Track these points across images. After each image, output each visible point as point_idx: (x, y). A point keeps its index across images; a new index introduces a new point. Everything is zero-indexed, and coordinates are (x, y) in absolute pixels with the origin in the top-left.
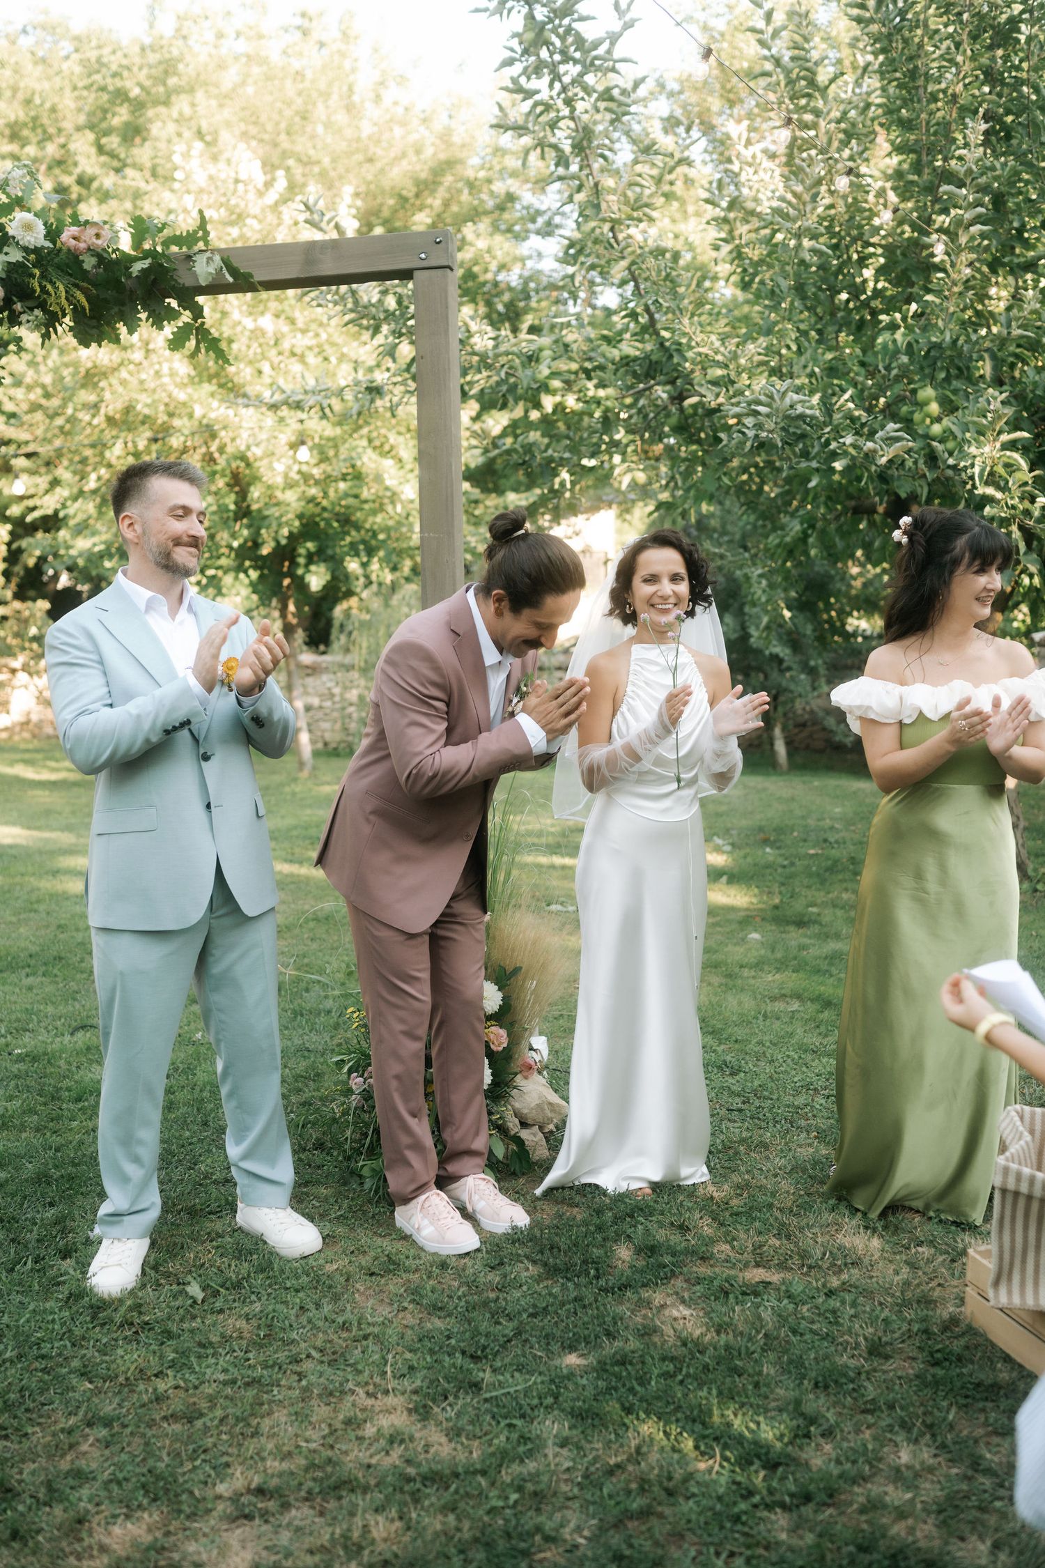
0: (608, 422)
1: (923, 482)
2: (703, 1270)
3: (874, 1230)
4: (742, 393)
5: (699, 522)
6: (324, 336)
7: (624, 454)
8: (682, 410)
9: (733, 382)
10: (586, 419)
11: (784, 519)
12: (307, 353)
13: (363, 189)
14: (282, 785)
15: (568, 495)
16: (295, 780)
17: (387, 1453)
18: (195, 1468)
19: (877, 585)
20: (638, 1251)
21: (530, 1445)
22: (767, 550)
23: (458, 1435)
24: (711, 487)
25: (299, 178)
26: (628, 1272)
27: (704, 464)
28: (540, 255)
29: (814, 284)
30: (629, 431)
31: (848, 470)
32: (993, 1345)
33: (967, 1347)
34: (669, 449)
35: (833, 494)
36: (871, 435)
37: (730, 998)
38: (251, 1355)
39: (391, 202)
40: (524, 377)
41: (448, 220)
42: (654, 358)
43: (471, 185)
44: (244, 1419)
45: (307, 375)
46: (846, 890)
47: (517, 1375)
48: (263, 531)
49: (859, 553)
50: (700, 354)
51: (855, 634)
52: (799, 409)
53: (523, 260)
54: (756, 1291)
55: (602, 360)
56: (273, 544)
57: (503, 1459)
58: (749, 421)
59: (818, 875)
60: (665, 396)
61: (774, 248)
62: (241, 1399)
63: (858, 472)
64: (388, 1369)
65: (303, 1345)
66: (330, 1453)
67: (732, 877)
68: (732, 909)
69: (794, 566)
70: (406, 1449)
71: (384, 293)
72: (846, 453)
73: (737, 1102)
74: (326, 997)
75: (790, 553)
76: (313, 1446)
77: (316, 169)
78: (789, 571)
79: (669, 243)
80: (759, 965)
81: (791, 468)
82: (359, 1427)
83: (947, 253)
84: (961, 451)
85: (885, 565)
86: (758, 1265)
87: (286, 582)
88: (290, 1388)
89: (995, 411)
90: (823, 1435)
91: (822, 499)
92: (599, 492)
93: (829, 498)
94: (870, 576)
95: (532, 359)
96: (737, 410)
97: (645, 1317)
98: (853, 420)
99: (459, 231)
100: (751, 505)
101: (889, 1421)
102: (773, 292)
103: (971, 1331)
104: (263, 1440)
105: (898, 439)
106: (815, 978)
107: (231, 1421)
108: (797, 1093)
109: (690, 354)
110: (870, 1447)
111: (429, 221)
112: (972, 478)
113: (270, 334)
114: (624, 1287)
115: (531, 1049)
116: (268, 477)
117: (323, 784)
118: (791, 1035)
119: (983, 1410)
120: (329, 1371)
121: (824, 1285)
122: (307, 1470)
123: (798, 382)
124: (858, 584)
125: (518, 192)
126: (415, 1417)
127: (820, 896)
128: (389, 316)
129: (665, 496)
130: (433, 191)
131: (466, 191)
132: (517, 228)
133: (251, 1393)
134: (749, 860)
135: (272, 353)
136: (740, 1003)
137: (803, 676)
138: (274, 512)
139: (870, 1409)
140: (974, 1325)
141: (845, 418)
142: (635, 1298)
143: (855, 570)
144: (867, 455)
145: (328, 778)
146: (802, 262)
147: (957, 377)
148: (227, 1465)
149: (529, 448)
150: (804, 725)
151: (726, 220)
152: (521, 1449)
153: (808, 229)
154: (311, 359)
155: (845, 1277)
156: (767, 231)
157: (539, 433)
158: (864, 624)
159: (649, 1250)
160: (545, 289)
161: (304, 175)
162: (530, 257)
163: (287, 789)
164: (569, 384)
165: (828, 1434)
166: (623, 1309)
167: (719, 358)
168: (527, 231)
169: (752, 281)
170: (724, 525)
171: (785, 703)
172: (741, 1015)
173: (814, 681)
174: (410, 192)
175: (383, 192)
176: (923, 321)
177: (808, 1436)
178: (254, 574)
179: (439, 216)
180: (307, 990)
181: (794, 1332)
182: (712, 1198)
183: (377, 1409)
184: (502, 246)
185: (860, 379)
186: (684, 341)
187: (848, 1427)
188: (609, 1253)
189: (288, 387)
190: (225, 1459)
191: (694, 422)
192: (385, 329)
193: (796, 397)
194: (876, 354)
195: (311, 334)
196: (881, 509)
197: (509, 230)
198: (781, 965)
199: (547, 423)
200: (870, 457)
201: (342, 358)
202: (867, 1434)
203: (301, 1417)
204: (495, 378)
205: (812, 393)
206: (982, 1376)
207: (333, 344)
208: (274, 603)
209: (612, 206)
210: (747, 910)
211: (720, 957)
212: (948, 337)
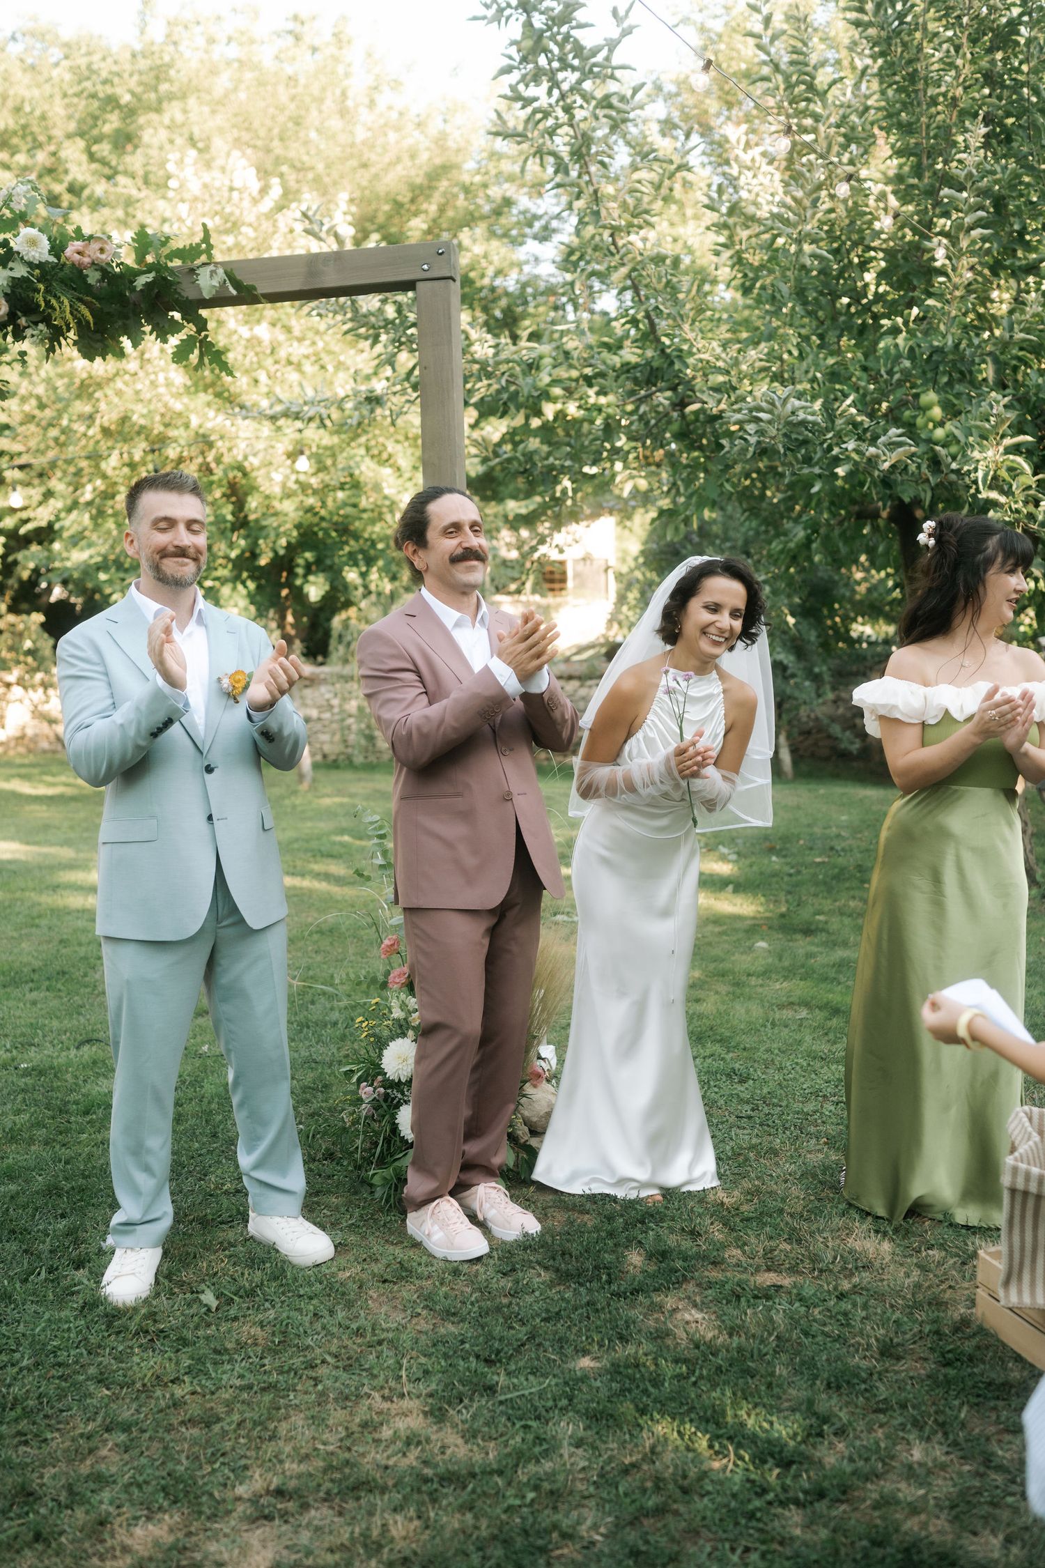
0: (610, 429)
1: (926, 487)
2: (714, 1274)
3: (885, 1234)
4: (744, 400)
5: (700, 528)
6: (320, 344)
7: (625, 461)
8: (683, 416)
9: (734, 389)
10: (586, 426)
11: (788, 525)
12: (304, 361)
13: (357, 194)
14: (284, 797)
15: (569, 502)
16: (296, 792)
17: (404, 1455)
18: (214, 1471)
19: (881, 589)
20: (650, 1256)
21: (546, 1446)
22: (770, 556)
23: (474, 1437)
24: (714, 495)
25: (292, 184)
26: (640, 1277)
27: (706, 471)
28: (537, 260)
29: (815, 289)
30: (630, 439)
31: (850, 475)
32: (1004, 1345)
33: (978, 1348)
34: (670, 455)
35: (836, 499)
36: (873, 441)
37: (738, 1007)
38: (266, 1361)
39: (387, 208)
40: (525, 384)
41: (444, 226)
42: (655, 364)
43: (467, 190)
44: (261, 1423)
45: (305, 383)
46: (854, 898)
47: (531, 1378)
48: (261, 542)
49: (863, 558)
50: (701, 361)
51: (859, 640)
52: (801, 415)
53: (520, 265)
54: (767, 1294)
55: (603, 367)
56: (271, 555)
57: (519, 1459)
58: (751, 428)
59: (825, 883)
60: (667, 403)
61: (775, 254)
62: (259, 1404)
63: (861, 477)
64: (403, 1373)
65: (318, 1351)
66: (347, 1455)
67: (739, 886)
68: (739, 918)
69: (798, 572)
70: (423, 1451)
71: (384, 301)
72: (848, 458)
73: (746, 1109)
74: (332, 1009)
75: (794, 559)
76: (330, 1448)
77: (310, 176)
78: (792, 577)
79: (668, 249)
80: (766, 973)
81: (794, 474)
82: (375, 1429)
83: (949, 258)
84: (964, 455)
85: (890, 570)
86: (769, 1270)
87: (284, 592)
88: (306, 1393)
89: (998, 416)
90: (835, 1434)
91: (826, 504)
92: (599, 499)
93: (832, 503)
94: (874, 581)
95: (532, 366)
96: (738, 416)
97: (657, 1320)
98: (856, 425)
99: (455, 236)
100: (753, 512)
101: (900, 1420)
102: (774, 297)
103: (982, 1331)
104: (281, 1443)
105: (900, 444)
106: (823, 986)
107: (249, 1425)
108: (806, 1100)
109: (691, 361)
110: (883, 1445)
111: (425, 227)
112: (975, 482)
113: (266, 343)
114: (635, 1292)
115: (539, 1058)
116: (265, 487)
117: (325, 796)
118: (800, 1042)
119: (995, 1408)
120: (344, 1376)
121: (835, 1288)
122: (325, 1471)
123: (799, 387)
124: (862, 589)
125: (515, 197)
126: (430, 1419)
127: (827, 904)
128: (388, 323)
129: (665, 503)
130: (428, 197)
131: (462, 196)
132: (514, 232)
133: (267, 1398)
134: (755, 868)
135: (269, 362)
136: (748, 1011)
137: (807, 683)
138: (272, 522)
139: (883, 1408)
140: (986, 1326)
141: (848, 423)
142: (647, 1302)
143: (859, 575)
144: (869, 460)
145: (329, 790)
146: (803, 267)
147: (960, 381)
148: (246, 1468)
149: (529, 456)
150: (809, 733)
151: (725, 226)
152: (537, 1450)
153: (808, 235)
154: (308, 368)
155: (856, 1280)
156: (767, 236)
157: (538, 440)
158: (868, 630)
159: (661, 1255)
160: (542, 294)
161: (298, 182)
162: (527, 262)
163: (289, 802)
164: (569, 393)
165: (841, 1433)
166: (636, 1313)
167: (720, 364)
168: (524, 236)
169: (752, 286)
170: (726, 530)
171: (789, 710)
172: (750, 1023)
173: (818, 688)
174: (405, 198)
175: (378, 198)
176: (924, 326)
177: (821, 1434)
178: (251, 585)
179: (434, 221)
181: (806, 1334)
182: (722, 1204)
183: (393, 1412)
184: (499, 252)
185: (863, 384)
186: (685, 347)
187: (860, 1426)
188: (621, 1259)
189: (284, 396)
190: (243, 1462)
191: (696, 429)
192: (383, 338)
193: (797, 403)
194: (878, 359)
195: (307, 342)
196: (884, 514)
197: (506, 235)
198: (788, 974)
199: (546, 431)
200: (872, 462)
201: (340, 366)
202: (880, 1433)
203: (317, 1421)
204: (496, 387)
205: (814, 398)
206: (993, 1375)
207: (330, 352)
208: (271, 613)
209: (613, 212)
210: (754, 918)
211: (727, 966)
212: (950, 341)
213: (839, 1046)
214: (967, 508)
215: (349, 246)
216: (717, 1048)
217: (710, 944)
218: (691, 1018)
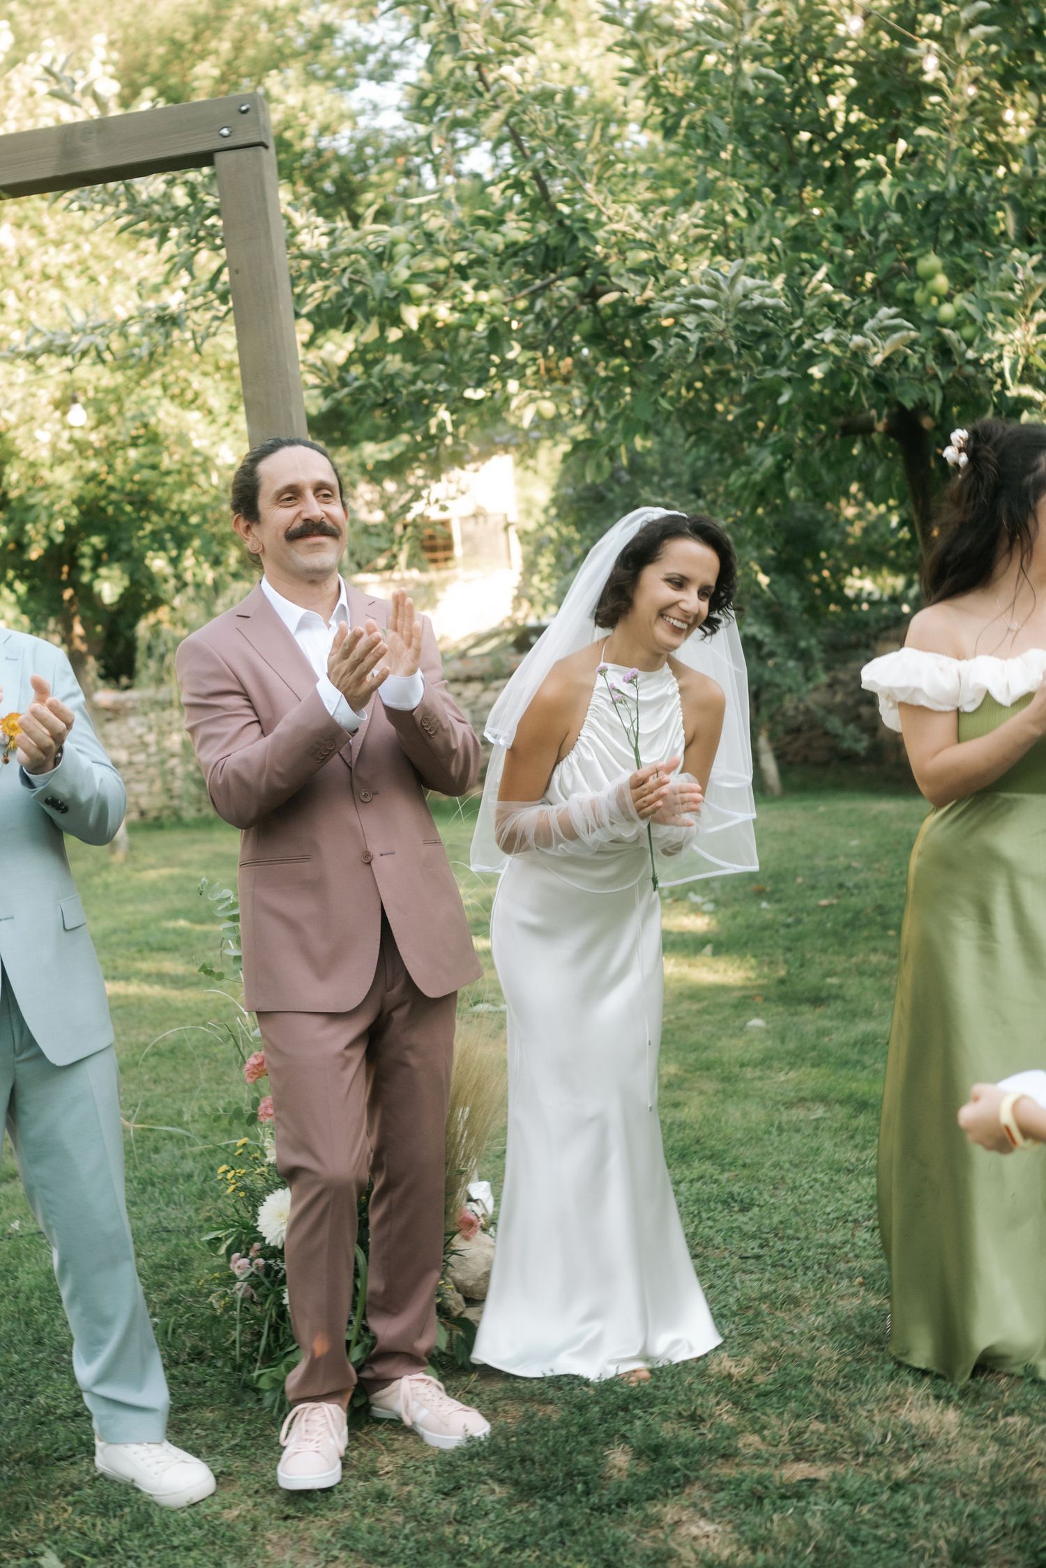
0: (497, 336)
1: (935, 386)
2: (726, 1471)
3: (948, 1400)
4: (676, 282)
5: (632, 461)
6: (87, 248)
7: (521, 376)
8: (596, 311)
9: (663, 268)
10: (463, 334)
11: (750, 450)
12: (65, 273)
13: (118, 35)
14: (89, 875)
15: (449, 441)
16: (106, 866)
19: (882, 529)
20: (639, 1454)
22: (728, 493)
24: (647, 416)
25: (27, 28)
26: (627, 1483)
27: (633, 384)
28: (375, 108)
29: (764, 124)
30: (525, 347)
31: (830, 375)
34: (581, 364)
35: (813, 409)
36: (858, 327)
37: (731, 1109)
39: (161, 50)
40: (375, 282)
41: (244, 70)
42: (552, 242)
43: (270, 17)
45: (70, 304)
46: (875, 950)
48: (29, 527)
49: (854, 488)
50: (614, 233)
51: (858, 599)
52: (757, 299)
53: (352, 117)
54: (799, 1492)
55: (480, 251)
56: (44, 544)
58: (690, 321)
59: (835, 933)
60: (571, 294)
61: (704, 79)
63: (845, 377)
67: (720, 945)
68: (722, 989)
69: (769, 514)
71: (171, 183)
72: (826, 353)
73: (752, 1247)
74: (183, 1157)
75: (761, 496)
77: (50, 14)
78: (760, 521)
79: (557, 81)
80: (765, 1061)
81: (753, 380)
83: (943, 69)
84: (983, 339)
85: (892, 502)
86: (798, 1459)
87: (68, 594)
89: (1025, 282)
91: (800, 418)
92: (489, 431)
93: (808, 416)
94: (872, 518)
95: (383, 257)
96: (671, 306)
97: (654, 1539)
98: (832, 306)
99: (259, 83)
100: (701, 435)
102: (706, 138)
105: (895, 329)
106: (843, 1072)
108: (832, 1228)
109: (600, 234)
111: (216, 72)
112: (1001, 375)
113: (11, 252)
114: (623, 1503)
115: (470, 1200)
116: (28, 451)
117: (145, 869)
118: (817, 1151)
121: (888, 1477)
123: (752, 260)
124: (856, 529)
125: (337, 22)
127: (840, 962)
128: (179, 214)
129: (579, 431)
130: (217, 32)
131: (264, 26)
132: (341, 72)
134: (740, 920)
135: (17, 278)
136: (745, 1115)
137: (791, 664)
138: (41, 499)
141: (821, 305)
142: (639, 1515)
143: (850, 511)
144: (855, 354)
145: (152, 859)
146: (745, 94)
147: (972, 236)
149: (389, 380)
150: (798, 730)
151: (633, 44)
153: (748, 49)
154: (72, 282)
155: (914, 1464)
156: (689, 55)
157: (398, 357)
158: (868, 585)
159: (653, 1451)
160: (387, 155)
161: (34, 23)
162: (362, 112)
163: (97, 880)
164: (437, 289)
166: (625, 1532)
167: (641, 235)
168: (355, 76)
169: (676, 125)
170: (665, 462)
171: (770, 702)
172: (748, 1130)
173: (806, 670)
174: (185, 35)
175: (148, 38)
176: (914, 165)
178: (21, 588)
179: (229, 64)
180: (156, 1150)
181: (854, 1541)
182: (730, 1376)
184: (322, 100)
185: (837, 249)
186: (591, 216)
188: (600, 1461)
189: (43, 323)
191: (615, 327)
192: (174, 232)
193: (750, 282)
194: (855, 214)
195: (68, 246)
196: (880, 426)
197: (329, 77)
198: (795, 1059)
199: (410, 344)
200: (859, 355)
201: (115, 275)
204: (335, 289)
205: (773, 274)
207: (101, 258)
208: (52, 623)
209: (475, 37)
210: (743, 988)
211: (711, 1055)
212: (952, 183)
213: (871, 1152)
214: (991, 410)
215: (115, 111)
216: (708, 1167)
217: (687, 1028)
218: (668, 1129)
